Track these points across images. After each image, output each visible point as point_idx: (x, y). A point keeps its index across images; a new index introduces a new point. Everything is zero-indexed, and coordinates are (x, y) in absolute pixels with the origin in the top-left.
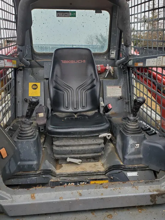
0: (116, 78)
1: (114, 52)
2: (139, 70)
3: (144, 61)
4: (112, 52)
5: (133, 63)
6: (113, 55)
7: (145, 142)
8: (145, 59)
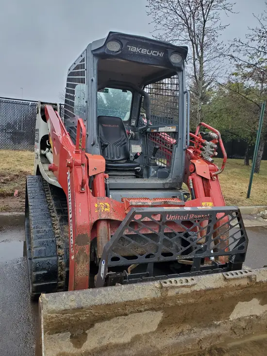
0: (138, 140)
1: (134, 121)
2: (153, 135)
3: (157, 129)
4: (133, 121)
5: (150, 130)
6: (133, 123)
7: (159, 170)
8: (158, 128)
